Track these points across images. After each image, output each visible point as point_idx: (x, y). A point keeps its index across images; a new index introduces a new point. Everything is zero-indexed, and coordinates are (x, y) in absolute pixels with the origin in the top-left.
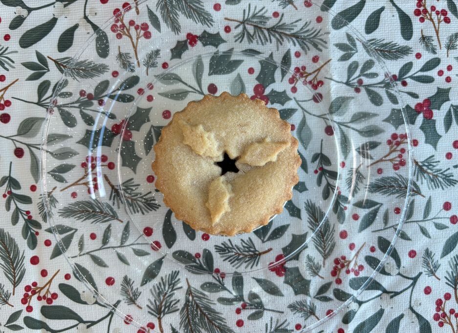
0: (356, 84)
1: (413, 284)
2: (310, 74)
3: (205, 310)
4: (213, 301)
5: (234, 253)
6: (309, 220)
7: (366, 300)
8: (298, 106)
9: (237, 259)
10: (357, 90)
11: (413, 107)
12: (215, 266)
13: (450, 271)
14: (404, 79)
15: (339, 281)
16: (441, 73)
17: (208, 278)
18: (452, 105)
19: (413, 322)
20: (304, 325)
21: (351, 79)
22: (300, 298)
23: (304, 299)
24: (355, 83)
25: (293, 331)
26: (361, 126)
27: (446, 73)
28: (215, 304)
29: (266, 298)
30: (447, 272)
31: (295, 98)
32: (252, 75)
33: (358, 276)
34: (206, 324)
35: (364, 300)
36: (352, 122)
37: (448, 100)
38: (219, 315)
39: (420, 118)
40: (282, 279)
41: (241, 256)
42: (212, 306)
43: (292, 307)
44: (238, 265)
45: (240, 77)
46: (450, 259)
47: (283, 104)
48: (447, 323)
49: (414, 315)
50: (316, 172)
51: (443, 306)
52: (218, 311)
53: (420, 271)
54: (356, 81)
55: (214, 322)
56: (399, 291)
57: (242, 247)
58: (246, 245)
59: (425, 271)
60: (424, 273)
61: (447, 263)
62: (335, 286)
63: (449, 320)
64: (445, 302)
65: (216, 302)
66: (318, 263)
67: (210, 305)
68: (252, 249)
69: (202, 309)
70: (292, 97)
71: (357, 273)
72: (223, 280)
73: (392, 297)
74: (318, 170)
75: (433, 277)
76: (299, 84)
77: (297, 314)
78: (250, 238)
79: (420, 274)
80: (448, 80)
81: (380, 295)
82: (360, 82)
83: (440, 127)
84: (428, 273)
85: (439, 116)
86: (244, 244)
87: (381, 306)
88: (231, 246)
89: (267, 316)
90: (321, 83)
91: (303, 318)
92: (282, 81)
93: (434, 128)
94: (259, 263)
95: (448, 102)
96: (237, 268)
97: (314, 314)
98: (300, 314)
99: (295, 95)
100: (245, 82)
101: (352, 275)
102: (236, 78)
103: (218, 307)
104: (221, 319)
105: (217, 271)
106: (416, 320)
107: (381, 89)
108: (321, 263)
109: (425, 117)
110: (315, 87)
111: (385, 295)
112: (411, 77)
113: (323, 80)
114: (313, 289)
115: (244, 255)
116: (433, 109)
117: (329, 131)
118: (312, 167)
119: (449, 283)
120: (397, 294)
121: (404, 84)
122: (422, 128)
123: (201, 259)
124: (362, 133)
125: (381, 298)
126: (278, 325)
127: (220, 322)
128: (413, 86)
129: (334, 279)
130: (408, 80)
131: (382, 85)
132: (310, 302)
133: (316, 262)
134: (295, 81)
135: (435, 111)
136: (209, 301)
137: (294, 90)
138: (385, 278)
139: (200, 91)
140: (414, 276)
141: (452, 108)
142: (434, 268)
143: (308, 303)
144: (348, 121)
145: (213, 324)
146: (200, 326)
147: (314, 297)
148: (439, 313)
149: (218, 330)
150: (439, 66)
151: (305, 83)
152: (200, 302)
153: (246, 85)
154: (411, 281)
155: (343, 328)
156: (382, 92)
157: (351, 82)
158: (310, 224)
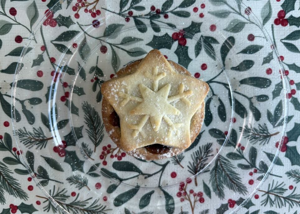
0: (128, 15)
1: (163, 170)
2: (91, 4)
3: (6, 177)
4: (11, 171)
5: (27, 138)
6: (85, 117)
7: (126, 178)
8: (81, 29)
9: (30, 142)
10: (128, 20)
11: (171, 35)
12: (13, 146)
13: (192, 162)
14: (166, 13)
15: (105, 163)
16: (196, 10)
17: (8, 154)
18: (202, 36)
19: (161, 197)
20: (78, 193)
21: (123, 11)
22: (76, 173)
23: (79, 174)
24: (126, 14)
25: (69, 196)
26: (128, 47)
27: (200, 10)
28: (12, 173)
29: (51, 172)
30: (190, 163)
31: (77, 22)
32: (45, 2)
33: (121, 161)
34: (7, 187)
35: (124, 178)
36: (122, 44)
37: (199, 31)
38: (15, 181)
39: (175, 45)
40: (64, 158)
41: (33, 140)
42: (11, 175)
43: (70, 180)
44: (31, 146)
45: (35, 4)
46: (192, 153)
47: (68, 27)
48: (187, 199)
49: (162, 192)
50: (92, 81)
51: (185, 187)
52: (15, 178)
53: (168, 160)
54: (127, 12)
55: (12, 186)
56: (151, 174)
57: (34, 134)
58: (37, 133)
59: (172, 161)
60: (171, 162)
61: (190, 156)
62: (102, 166)
63: (189, 198)
64: (186, 185)
65: (13, 171)
66: (91, 149)
67: (9, 173)
68: (42, 136)
69: (4, 175)
70: (75, 22)
71: (120, 158)
72: (19, 156)
73: (146, 178)
74: (94, 79)
75: (178, 165)
76: (81, 12)
77: (73, 185)
78: (40, 128)
79: (168, 162)
80: (201, 16)
81: (137, 176)
82: (131, 13)
83: (191, 53)
84: (174, 162)
85: (191, 44)
86: (36, 132)
87: (137, 184)
88: (25, 132)
89: (51, 184)
90: (98, 12)
91: (78, 188)
92: (67, 8)
93: (187, 53)
94: (47, 146)
95: (198, 34)
96: (29, 148)
97: (86, 186)
98: (76, 185)
99: (78, 20)
100: (38, 8)
101: (115, 159)
102: (32, 4)
103: (15, 176)
104: (18, 184)
105: (15, 149)
106: (163, 196)
107: (147, 20)
108: (93, 149)
109: (180, 44)
110: (94, 15)
111: (141, 176)
112: (172, 12)
113: (100, 9)
114: (86, 167)
115: (35, 139)
116: (187, 38)
117: (104, 49)
118: (90, 76)
119: (191, 171)
120: (150, 176)
121: (166, 17)
122: (176, 52)
123: (3, 139)
124: (130, 53)
125: (138, 178)
126: (59, 192)
127: (16, 186)
128: (172, 18)
129: (101, 161)
130: (170, 14)
131: (149, 17)
132: (84, 177)
133: (89, 148)
134: (78, 9)
135: (188, 40)
136: (9, 171)
137: (77, 16)
138: (142, 163)
139: (4, 13)
140: (163, 163)
141: (202, 38)
142: (179, 159)
143: (82, 178)
144: (119, 43)
145: (12, 187)
146: (3, 188)
147: (87, 173)
148: (181, 192)
149: (16, 191)
150: (195, 4)
151: (86, 11)
152: (2, 171)
153: (39, 10)
154: (161, 167)
155: (107, 196)
156: (147, 22)
157: (123, 13)
158: (86, 120)
